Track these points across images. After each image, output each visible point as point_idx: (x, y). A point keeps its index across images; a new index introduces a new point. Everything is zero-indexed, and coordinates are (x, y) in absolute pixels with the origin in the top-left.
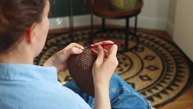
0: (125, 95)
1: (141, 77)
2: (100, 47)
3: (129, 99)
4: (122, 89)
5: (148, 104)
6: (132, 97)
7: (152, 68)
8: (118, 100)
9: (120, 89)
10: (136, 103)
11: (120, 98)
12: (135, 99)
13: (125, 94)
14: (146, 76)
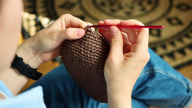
0: (157, 81)
1: (170, 21)
2: (115, 29)
3: (163, 84)
4: (153, 70)
5: (188, 85)
6: (167, 82)
7: (184, 7)
8: (147, 88)
9: (149, 71)
10: (172, 89)
11: (149, 85)
12: (171, 83)
13: (157, 78)
14: (176, 19)
